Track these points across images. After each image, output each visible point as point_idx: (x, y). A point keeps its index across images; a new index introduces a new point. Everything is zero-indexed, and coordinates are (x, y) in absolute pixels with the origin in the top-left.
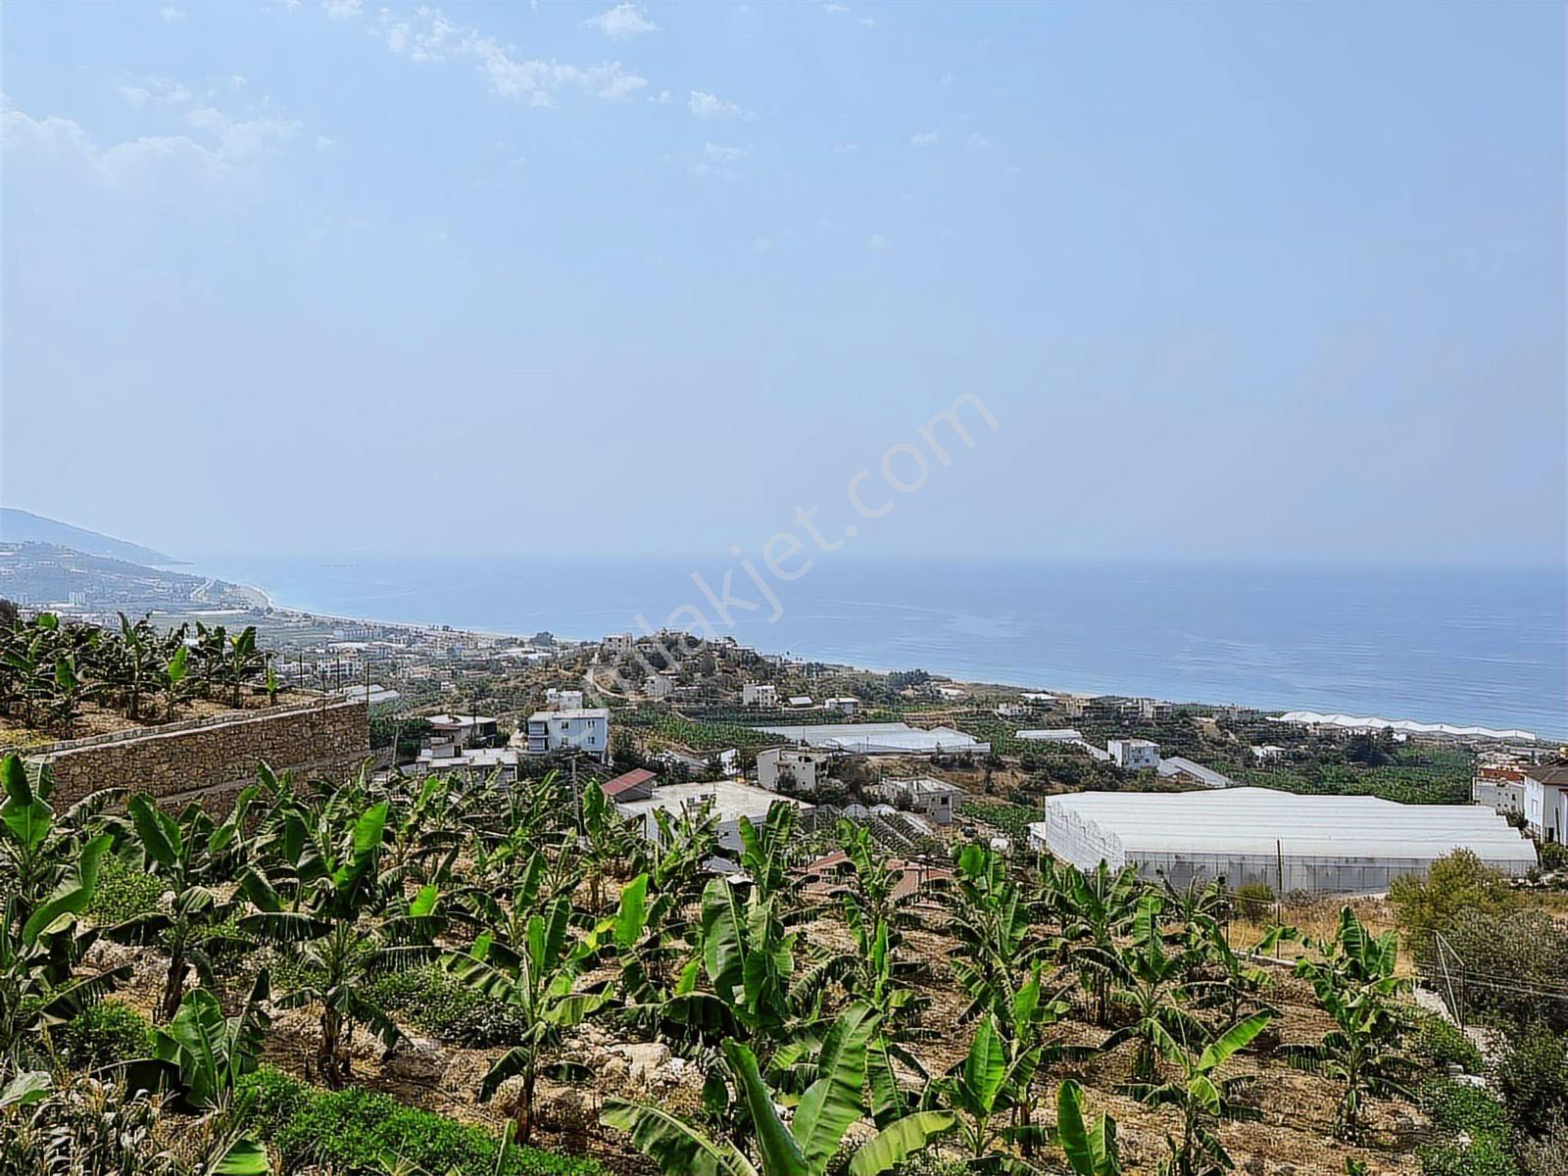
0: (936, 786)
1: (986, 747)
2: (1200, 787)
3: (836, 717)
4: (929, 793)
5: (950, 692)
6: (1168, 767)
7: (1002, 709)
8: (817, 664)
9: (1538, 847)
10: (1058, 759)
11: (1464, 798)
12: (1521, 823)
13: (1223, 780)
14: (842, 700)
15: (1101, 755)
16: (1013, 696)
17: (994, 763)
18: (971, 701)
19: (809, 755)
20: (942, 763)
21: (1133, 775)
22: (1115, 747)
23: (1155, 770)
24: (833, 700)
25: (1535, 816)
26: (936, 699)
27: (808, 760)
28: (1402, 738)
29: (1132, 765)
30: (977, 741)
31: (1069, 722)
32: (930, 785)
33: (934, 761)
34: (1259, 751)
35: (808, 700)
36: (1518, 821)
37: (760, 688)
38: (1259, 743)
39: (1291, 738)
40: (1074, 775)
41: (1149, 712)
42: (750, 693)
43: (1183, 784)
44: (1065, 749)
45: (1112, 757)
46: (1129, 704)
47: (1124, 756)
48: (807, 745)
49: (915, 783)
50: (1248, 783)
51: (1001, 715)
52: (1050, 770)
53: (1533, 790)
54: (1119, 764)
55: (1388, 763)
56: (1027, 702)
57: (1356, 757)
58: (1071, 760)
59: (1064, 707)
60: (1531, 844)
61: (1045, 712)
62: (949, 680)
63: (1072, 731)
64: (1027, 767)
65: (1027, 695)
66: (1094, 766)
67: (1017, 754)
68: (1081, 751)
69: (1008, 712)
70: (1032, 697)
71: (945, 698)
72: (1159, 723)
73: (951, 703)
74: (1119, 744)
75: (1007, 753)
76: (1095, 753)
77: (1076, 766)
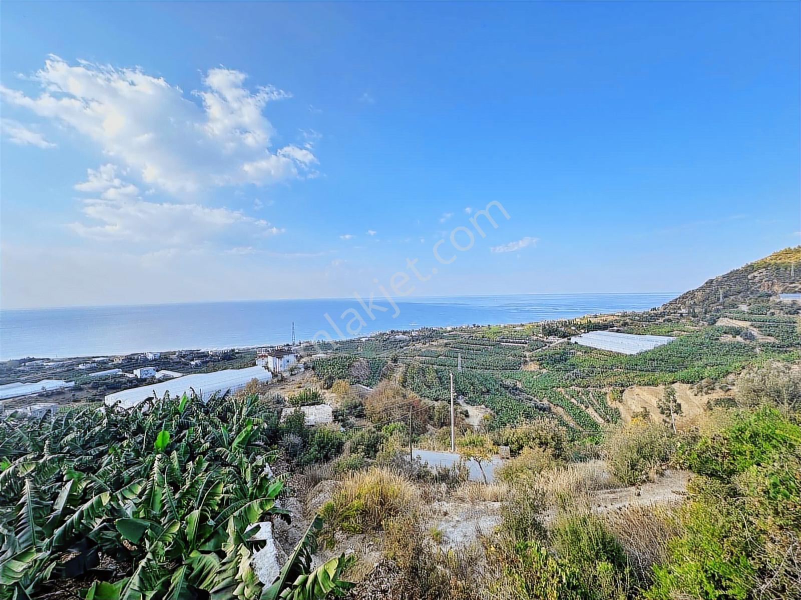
0: (42, 406)
1: (72, 384)
2: (173, 378)
4: (38, 410)
5: (49, 364)
6: (158, 375)
7: (81, 367)
9: (272, 373)
10: (110, 381)
11: (254, 364)
12: (268, 368)
13: (180, 374)
15: (131, 376)
16: (85, 361)
17: (78, 389)
18: (63, 366)
20: (45, 395)
21: (145, 380)
22: (137, 372)
23: (153, 376)
25: (271, 366)
26: (40, 368)
28: (237, 351)
29: (144, 376)
30: (67, 382)
31: (116, 367)
32: (37, 407)
33: (41, 395)
34: (192, 363)
38: (193, 360)
39: (202, 357)
40: (116, 386)
41: (150, 357)
43: (166, 379)
44: (114, 377)
45: (136, 375)
46: (142, 355)
47: (141, 374)
49: (28, 408)
50: (189, 373)
51: (80, 369)
52: (107, 386)
53: (270, 359)
54: (139, 377)
55: (233, 359)
56: (94, 362)
57: (223, 359)
58: (117, 381)
59: (113, 361)
60: (270, 373)
61: (103, 365)
62: (48, 359)
63: (117, 369)
64: (95, 387)
65: (94, 359)
66: (128, 380)
67: (90, 383)
68: (122, 376)
69: (84, 367)
70: (96, 359)
71: (47, 367)
72: (155, 360)
73: (50, 369)
74: (139, 370)
75: (86, 383)
76: (128, 376)
77: (119, 382)
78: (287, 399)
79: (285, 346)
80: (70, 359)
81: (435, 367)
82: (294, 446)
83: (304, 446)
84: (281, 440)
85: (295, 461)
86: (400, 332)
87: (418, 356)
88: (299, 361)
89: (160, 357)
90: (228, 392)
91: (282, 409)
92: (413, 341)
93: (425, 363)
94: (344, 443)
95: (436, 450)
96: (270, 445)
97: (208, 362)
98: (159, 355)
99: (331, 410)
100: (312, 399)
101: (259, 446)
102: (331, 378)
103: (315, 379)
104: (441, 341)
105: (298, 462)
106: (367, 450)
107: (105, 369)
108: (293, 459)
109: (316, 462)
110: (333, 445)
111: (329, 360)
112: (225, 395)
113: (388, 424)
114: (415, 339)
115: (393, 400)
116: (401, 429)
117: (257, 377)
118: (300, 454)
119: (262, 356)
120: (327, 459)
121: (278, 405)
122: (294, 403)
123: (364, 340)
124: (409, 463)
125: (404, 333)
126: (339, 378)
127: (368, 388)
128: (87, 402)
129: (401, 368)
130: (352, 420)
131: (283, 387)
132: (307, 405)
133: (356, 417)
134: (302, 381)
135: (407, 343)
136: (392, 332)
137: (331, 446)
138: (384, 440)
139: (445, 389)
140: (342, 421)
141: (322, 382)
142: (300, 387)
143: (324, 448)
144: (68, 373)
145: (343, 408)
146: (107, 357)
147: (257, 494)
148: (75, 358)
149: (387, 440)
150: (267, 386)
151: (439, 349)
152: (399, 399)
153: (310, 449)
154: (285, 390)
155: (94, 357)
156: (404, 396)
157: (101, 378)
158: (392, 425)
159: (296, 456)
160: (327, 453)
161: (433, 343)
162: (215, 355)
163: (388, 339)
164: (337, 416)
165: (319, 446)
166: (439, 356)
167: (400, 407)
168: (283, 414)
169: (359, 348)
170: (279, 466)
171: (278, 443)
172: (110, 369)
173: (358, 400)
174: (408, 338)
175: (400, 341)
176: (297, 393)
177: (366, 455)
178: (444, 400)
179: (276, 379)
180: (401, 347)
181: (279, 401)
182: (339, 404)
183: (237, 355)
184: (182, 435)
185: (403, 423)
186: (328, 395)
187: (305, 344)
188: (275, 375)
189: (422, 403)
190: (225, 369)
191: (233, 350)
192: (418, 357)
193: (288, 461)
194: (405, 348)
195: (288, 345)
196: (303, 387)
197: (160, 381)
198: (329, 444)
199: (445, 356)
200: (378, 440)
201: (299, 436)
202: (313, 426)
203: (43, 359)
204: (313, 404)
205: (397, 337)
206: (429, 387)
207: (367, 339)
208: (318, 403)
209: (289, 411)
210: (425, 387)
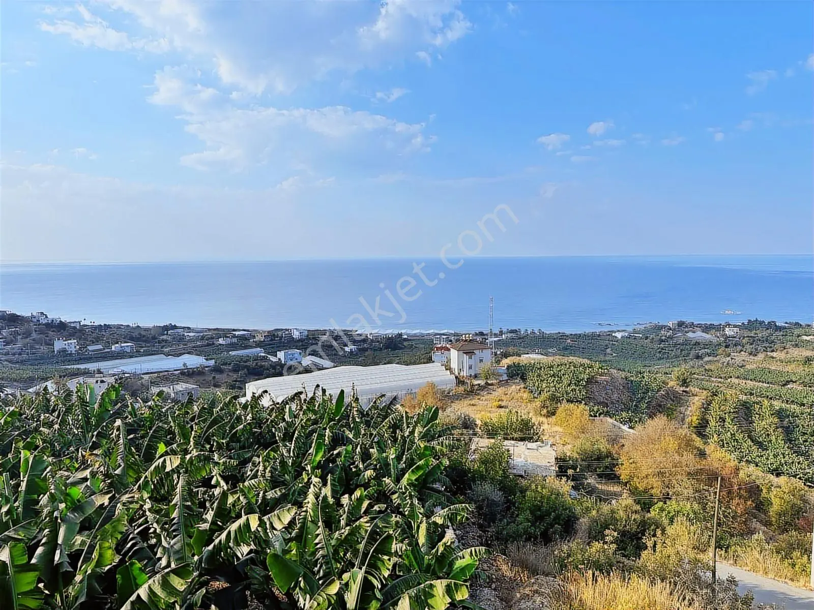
0: (184, 387)
1: (212, 362)
2: (321, 368)
3: (120, 355)
4: (180, 391)
5: (190, 334)
6: (305, 362)
7: (221, 341)
8: (105, 325)
9: (456, 377)
10: (251, 364)
11: (430, 360)
12: (450, 369)
13: (332, 364)
14: (123, 345)
15: (273, 359)
16: (225, 333)
17: (217, 370)
18: (203, 338)
19: (104, 379)
20: (188, 374)
22: (281, 355)
24: (117, 345)
25: (454, 365)
26: (181, 339)
27: (102, 382)
28: (406, 337)
29: (289, 362)
30: (207, 360)
31: (259, 344)
32: (181, 387)
33: (182, 373)
35: (100, 347)
36: (448, 368)
37: (66, 342)
40: (260, 372)
41: (296, 335)
42: (59, 345)
44: (257, 358)
45: (279, 359)
46: (287, 332)
47: (285, 359)
48: (101, 373)
49: (171, 387)
50: (342, 363)
51: (220, 344)
52: (248, 370)
53: (454, 354)
54: (283, 362)
55: (401, 348)
56: (234, 336)
57: (387, 348)
58: (259, 364)
59: (254, 337)
60: (453, 377)
61: (244, 341)
62: (189, 328)
63: (259, 349)
64: (235, 370)
65: (234, 333)
66: (271, 365)
67: (230, 364)
68: (264, 358)
69: (224, 343)
70: (237, 333)
71: (188, 338)
72: (300, 340)
73: (191, 341)
74: (283, 352)
75: (225, 364)
76: (271, 359)
77: (262, 366)
78: (479, 422)
79: (477, 334)
80: (209, 330)
81: (777, 404)
82: (492, 504)
83: (508, 508)
84: (471, 489)
85: (492, 530)
86: (700, 326)
87: (738, 377)
88: (498, 362)
89: (308, 336)
90: (395, 399)
91: (470, 440)
92: (727, 347)
93: (751, 394)
94: (578, 519)
95: (771, 575)
96: (454, 494)
97: (365, 350)
98: (306, 333)
99: (554, 454)
100: (521, 431)
101: (439, 492)
102: (555, 399)
103: (525, 395)
104: (795, 353)
105: (497, 533)
106: (622, 541)
107: (246, 347)
108: (489, 526)
109: (528, 540)
110: (557, 518)
111: (552, 367)
112: (391, 403)
113: (665, 503)
114: (728, 343)
115: (677, 458)
116: (692, 516)
117: (435, 380)
118: (501, 520)
119: (441, 348)
120: (547, 539)
121: (465, 431)
122: (491, 433)
123: (619, 335)
124: (709, 586)
125: (707, 328)
126: (568, 401)
127: (625, 428)
128: (227, 388)
129: (697, 398)
130: (591, 480)
131: (473, 402)
132: (513, 439)
133: (600, 476)
134: (504, 398)
135: (712, 349)
136: (681, 324)
137: (555, 519)
138: (659, 532)
139: (799, 453)
140: (574, 479)
141: (538, 403)
142: (500, 407)
143: (541, 518)
144: (207, 349)
145: (575, 455)
146: (248, 331)
147: (436, 569)
148: (214, 330)
149: (663, 530)
150: (448, 397)
151: (789, 368)
152: (689, 458)
153: (517, 516)
154: (475, 408)
155: (234, 330)
156: (702, 454)
157: (241, 359)
158: (672, 505)
159: (494, 522)
160: (546, 530)
161: (774, 354)
162: (377, 339)
163: (671, 338)
164: (563, 467)
165: (532, 513)
166: (788, 382)
167: (689, 474)
168: (473, 447)
169: (609, 351)
170: (468, 532)
171: (465, 494)
172: (251, 347)
173: (603, 446)
174: (715, 340)
175: (697, 344)
176: (495, 416)
177: (618, 549)
178: (795, 476)
179: (461, 389)
180: (698, 357)
181: (468, 424)
182: (569, 447)
183: (405, 344)
184: (335, 452)
185: (696, 506)
186: (548, 427)
187: (509, 335)
188: (460, 381)
189: (742, 474)
190: (389, 363)
191: (400, 335)
192: (736, 381)
193: (481, 527)
194: (707, 359)
195: (481, 334)
196: (506, 407)
197: (307, 370)
198: (551, 514)
199: (804, 384)
200: (644, 526)
201: (500, 490)
202: (522, 476)
203: (184, 328)
204: (522, 439)
205: (690, 335)
206: (760, 445)
207: (626, 334)
208: (530, 439)
209: (482, 443)
210: (751, 443)
